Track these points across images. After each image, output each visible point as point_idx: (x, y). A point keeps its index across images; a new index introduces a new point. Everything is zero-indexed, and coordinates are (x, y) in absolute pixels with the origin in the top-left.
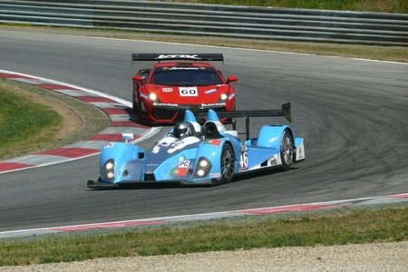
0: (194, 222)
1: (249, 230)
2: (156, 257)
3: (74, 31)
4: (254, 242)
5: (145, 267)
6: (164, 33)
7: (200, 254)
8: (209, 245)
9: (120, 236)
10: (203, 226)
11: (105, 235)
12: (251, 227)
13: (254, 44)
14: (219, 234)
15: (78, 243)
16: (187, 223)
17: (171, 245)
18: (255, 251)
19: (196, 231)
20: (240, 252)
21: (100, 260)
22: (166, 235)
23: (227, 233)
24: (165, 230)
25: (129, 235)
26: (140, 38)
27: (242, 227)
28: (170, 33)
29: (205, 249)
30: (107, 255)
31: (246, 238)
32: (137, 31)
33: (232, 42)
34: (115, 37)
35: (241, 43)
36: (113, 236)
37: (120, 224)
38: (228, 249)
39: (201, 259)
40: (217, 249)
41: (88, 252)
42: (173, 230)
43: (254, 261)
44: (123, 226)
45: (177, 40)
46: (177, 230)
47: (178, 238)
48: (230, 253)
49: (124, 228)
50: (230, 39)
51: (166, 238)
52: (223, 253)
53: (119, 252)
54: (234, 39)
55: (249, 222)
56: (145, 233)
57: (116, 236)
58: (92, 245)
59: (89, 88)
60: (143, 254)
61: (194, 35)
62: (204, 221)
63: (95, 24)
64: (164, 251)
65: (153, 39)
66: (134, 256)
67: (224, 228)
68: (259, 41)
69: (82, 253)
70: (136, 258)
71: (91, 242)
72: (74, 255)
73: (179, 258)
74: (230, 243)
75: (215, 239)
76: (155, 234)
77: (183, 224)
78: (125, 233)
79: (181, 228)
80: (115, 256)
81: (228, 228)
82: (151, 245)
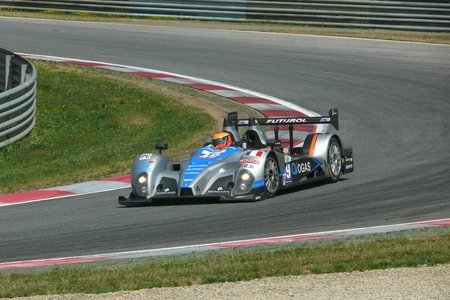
0: (370, 235)
1: (431, 245)
2: (331, 275)
3: (225, 25)
4: (438, 257)
5: (320, 286)
6: (325, 26)
7: (380, 271)
8: (389, 261)
9: (290, 252)
10: (380, 240)
11: (272, 251)
12: (434, 241)
13: (426, 37)
14: (398, 248)
15: (243, 261)
16: (362, 236)
17: (347, 262)
18: (439, 267)
19: (372, 246)
20: (424, 268)
21: (269, 279)
22: (340, 250)
23: (408, 248)
24: (338, 246)
25: (299, 251)
26: (299, 32)
27: (423, 241)
28: (331, 26)
29: (384, 266)
30: (277, 274)
31: (429, 253)
32: (296, 24)
33: (401, 35)
34: (271, 31)
35: (411, 36)
36: (282, 252)
37: (287, 239)
38: (411, 264)
39: (381, 277)
40: (398, 265)
41: (255, 270)
42: (347, 245)
43: (440, 278)
44: (291, 241)
45: (340, 34)
46: (352, 244)
47: (354, 253)
48: (412, 270)
49: (293, 243)
50: (398, 32)
51: (341, 254)
52: (404, 270)
53: (289, 270)
54: (402, 32)
55: (432, 234)
56: (317, 248)
57: (285, 252)
58: (259, 262)
59: (245, 88)
60: (316, 272)
61: (359, 27)
62: (381, 234)
63: (248, 16)
64: (339, 269)
65: (314, 33)
66: (306, 274)
67: (404, 242)
68: (430, 34)
69: (248, 272)
70: (308, 276)
71: (257, 259)
72: (240, 275)
73: (356, 276)
74: (411, 259)
75: (394, 254)
76: (328, 249)
77: (357, 238)
78: (294, 248)
79: (356, 243)
80: (285, 274)
81: (408, 242)
82: (325, 262)
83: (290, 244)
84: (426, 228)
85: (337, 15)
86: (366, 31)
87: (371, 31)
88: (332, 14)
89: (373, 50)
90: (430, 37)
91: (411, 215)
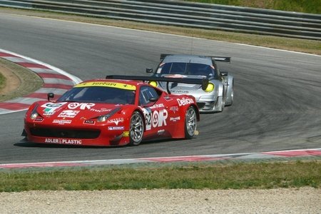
0: (108, 165)
1: (151, 175)
2: (78, 192)
3: (17, 11)
4: (155, 183)
5: (70, 199)
6: (88, 16)
7: (113, 191)
8: (120, 184)
9: (50, 174)
10: (115, 169)
11: (38, 172)
12: (153, 172)
13: (158, 28)
14: (127, 175)
15: (16, 178)
16: (102, 166)
17: (89, 183)
18: (156, 191)
19: (109, 173)
20: (144, 191)
21: (34, 192)
22: (86, 175)
23: (134, 176)
24: (85, 171)
25: (57, 173)
26: (69, 19)
27: (146, 172)
28: (92, 17)
29: (116, 187)
30: (39, 188)
31: (149, 180)
32: (67, 14)
33: (141, 26)
34: (49, 17)
35: (148, 27)
36: (45, 173)
37: (49, 164)
38: (135, 188)
39: (113, 195)
40: (126, 188)
41: (25, 185)
42: (91, 171)
43: (155, 199)
44: (52, 166)
45: (98, 22)
46: (95, 171)
47: (95, 178)
48: (136, 192)
49: (53, 168)
50: (140, 24)
51: (86, 177)
52: (130, 191)
53: (49, 186)
54: (143, 24)
55: (152, 167)
56: (70, 172)
57: (47, 174)
58: (27, 179)
59: (28, 56)
60: (68, 189)
61: (112, 18)
62: (116, 165)
63: (34, 6)
64: (85, 188)
65: (79, 20)
66: (60, 190)
67: (132, 172)
68: (162, 26)
69: (19, 186)
70: (62, 192)
71: (27, 177)
72: (14, 187)
73: (96, 194)
74: (136, 184)
75: (124, 180)
76: (77, 174)
77: (99, 167)
78: (53, 171)
79: (98, 170)
80: (46, 189)
81: (135, 171)
82: (74, 182)
83: (51, 168)
84: (148, 163)
85: (96, 9)
86: (117, 21)
87: (120, 21)
88: (94, 8)
89: (121, 35)
90: (161, 28)
91: (139, 153)
